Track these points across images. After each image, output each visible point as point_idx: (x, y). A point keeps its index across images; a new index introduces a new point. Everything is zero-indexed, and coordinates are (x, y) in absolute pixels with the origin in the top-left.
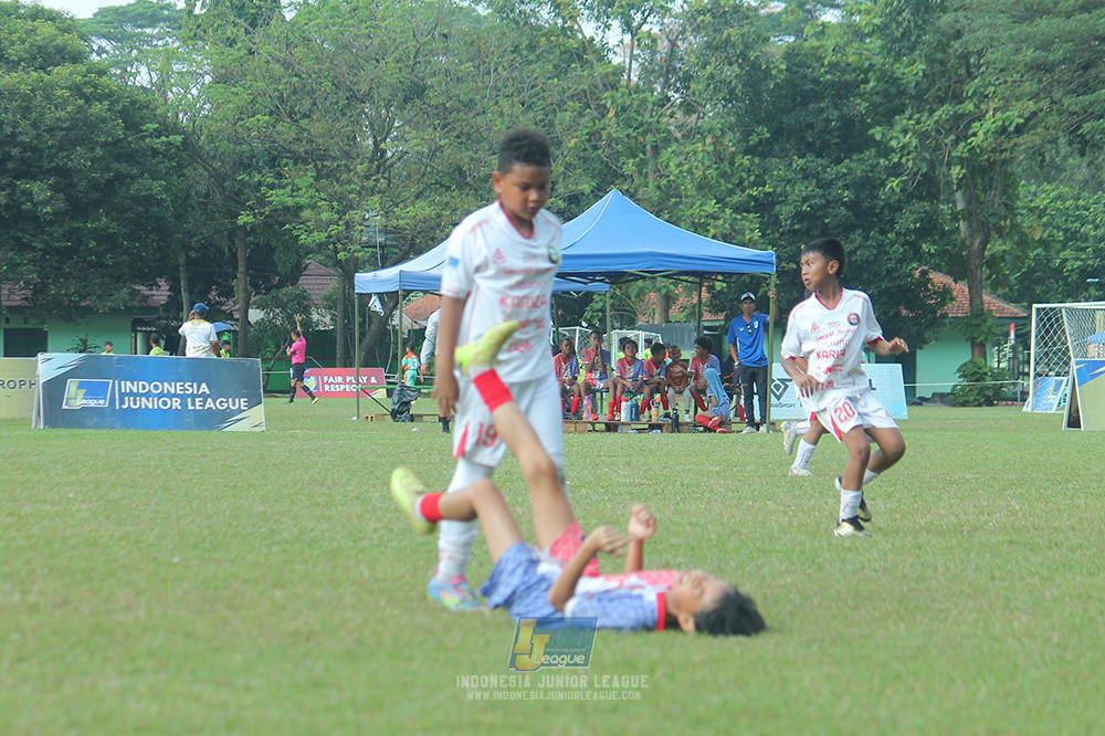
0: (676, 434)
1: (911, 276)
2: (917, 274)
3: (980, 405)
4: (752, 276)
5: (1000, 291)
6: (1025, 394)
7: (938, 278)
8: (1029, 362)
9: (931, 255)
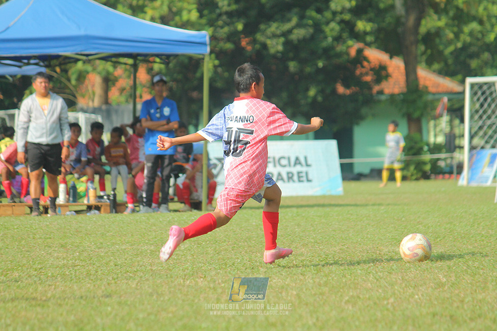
0: (114, 215)
1: (348, 54)
2: (353, 53)
3: (417, 179)
4: (190, 58)
5: (436, 66)
6: (460, 168)
7: (375, 55)
8: (463, 136)
9: (366, 33)
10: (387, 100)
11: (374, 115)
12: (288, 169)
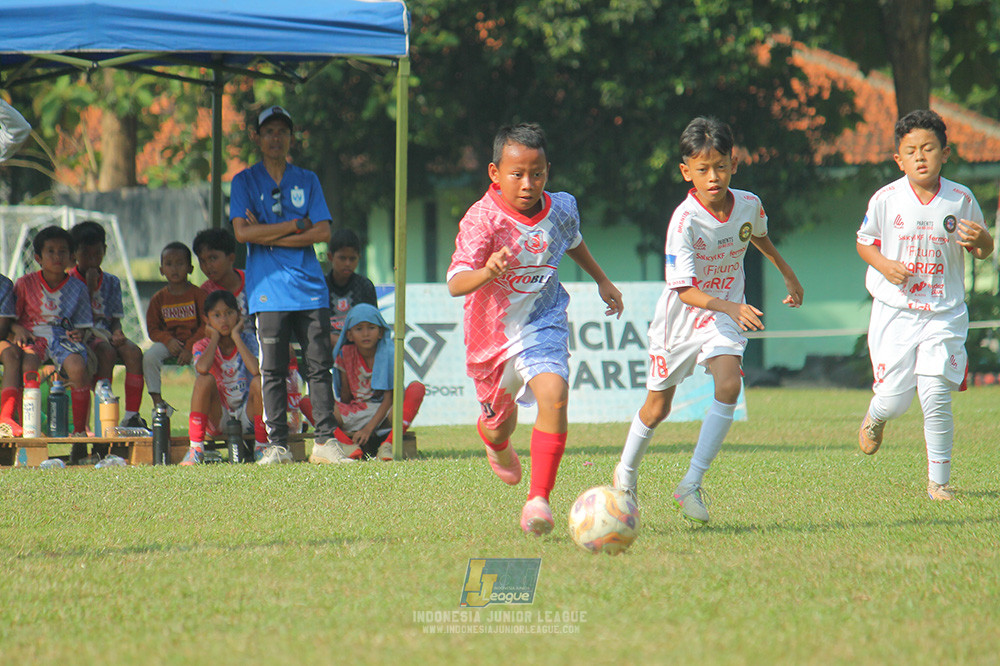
1: (750, 59)
2: (764, 56)
5: (978, 95)
10: (849, 179)
11: (817, 220)
12: (606, 354)
